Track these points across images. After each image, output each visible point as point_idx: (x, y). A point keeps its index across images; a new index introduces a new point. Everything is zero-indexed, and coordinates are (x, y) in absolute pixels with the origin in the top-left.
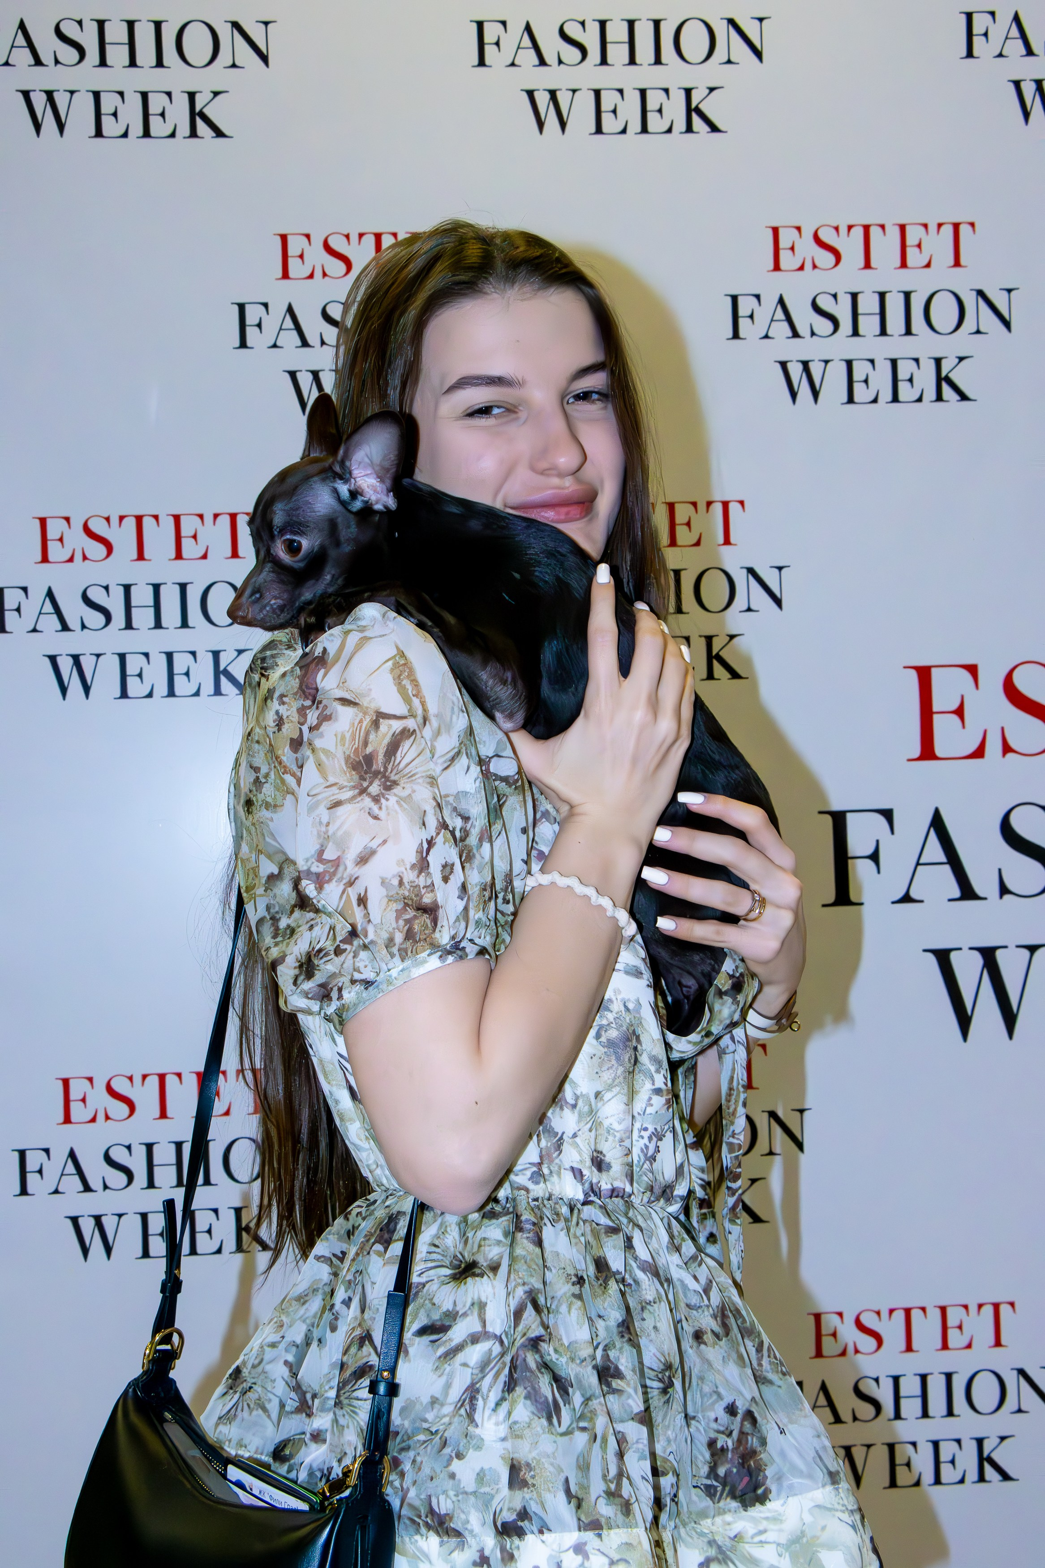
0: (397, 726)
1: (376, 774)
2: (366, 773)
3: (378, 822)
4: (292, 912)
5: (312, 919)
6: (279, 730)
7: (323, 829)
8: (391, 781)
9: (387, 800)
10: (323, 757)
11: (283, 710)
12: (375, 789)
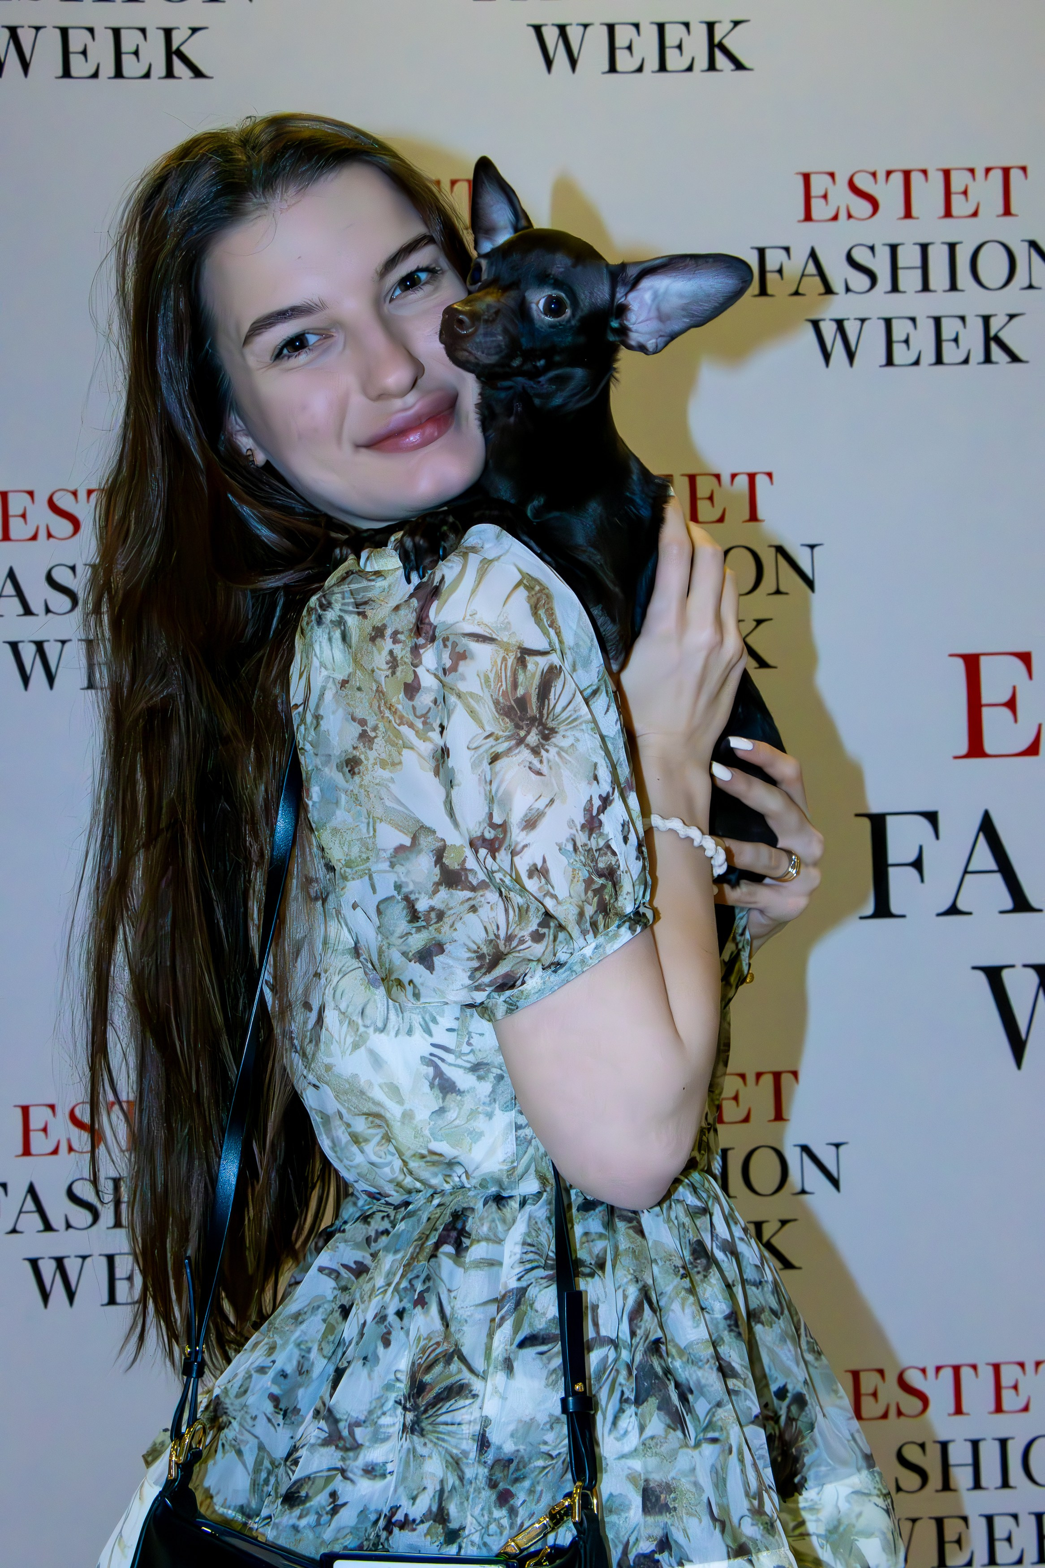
0: (543, 663)
1: (533, 720)
2: (522, 720)
3: (543, 777)
4: (435, 892)
5: (470, 899)
6: (393, 673)
7: (488, 788)
8: (548, 729)
9: (547, 751)
10: (473, 703)
11: (398, 649)
12: (533, 738)
